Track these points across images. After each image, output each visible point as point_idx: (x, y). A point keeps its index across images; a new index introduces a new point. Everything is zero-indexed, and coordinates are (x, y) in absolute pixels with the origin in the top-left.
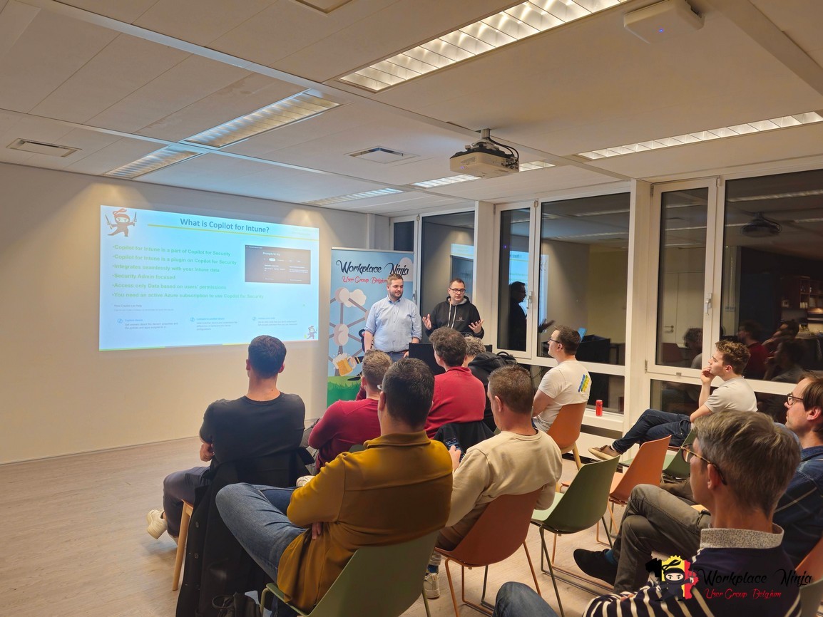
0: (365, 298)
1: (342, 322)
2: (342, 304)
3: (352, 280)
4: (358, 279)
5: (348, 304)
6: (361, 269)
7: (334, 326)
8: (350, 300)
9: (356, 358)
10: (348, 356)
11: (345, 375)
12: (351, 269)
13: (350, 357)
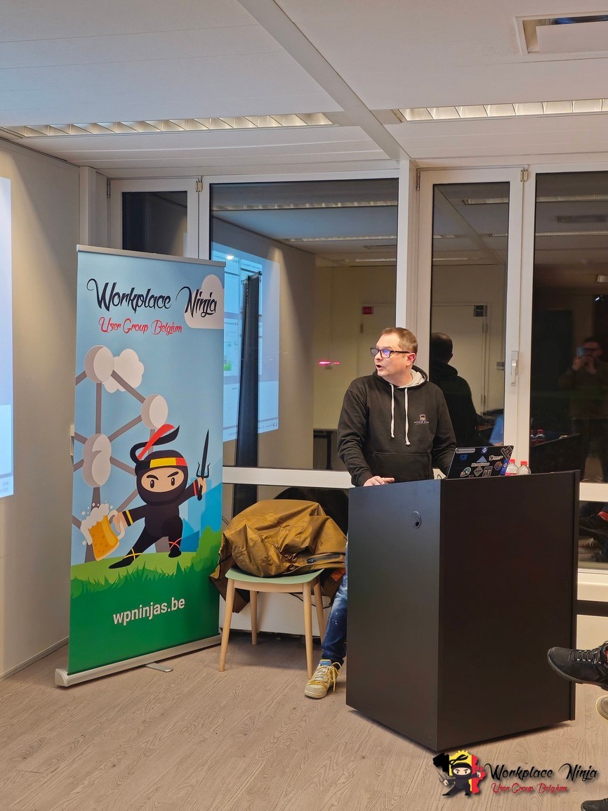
0: (140, 368)
1: (98, 431)
2: (99, 386)
3: (119, 325)
4: (128, 325)
5: (111, 386)
6: (134, 299)
7: (83, 440)
8: (115, 375)
9: (124, 513)
10: (110, 510)
11: (104, 557)
12: (116, 300)
13: (115, 512)
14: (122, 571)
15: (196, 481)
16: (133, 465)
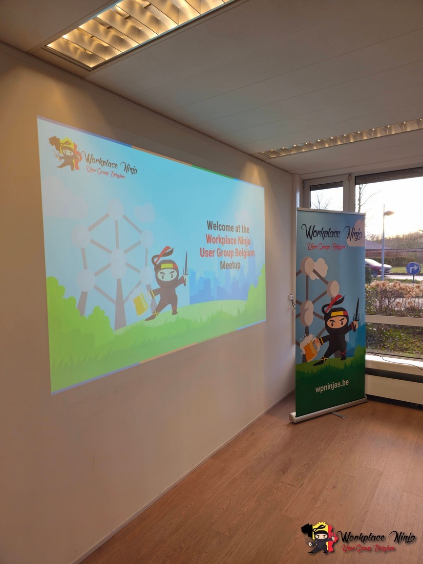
0: (326, 267)
1: (307, 299)
2: (307, 277)
3: (316, 247)
4: (321, 246)
6: (323, 233)
7: (300, 303)
8: (315, 271)
9: (320, 339)
10: (313, 337)
11: (311, 360)
12: (315, 234)
13: (315, 339)
14: (319, 367)
15: (353, 323)
16: (323, 315)
